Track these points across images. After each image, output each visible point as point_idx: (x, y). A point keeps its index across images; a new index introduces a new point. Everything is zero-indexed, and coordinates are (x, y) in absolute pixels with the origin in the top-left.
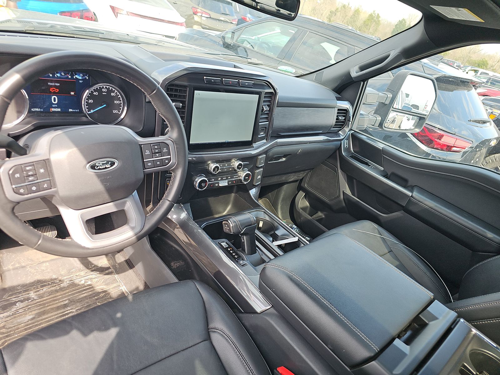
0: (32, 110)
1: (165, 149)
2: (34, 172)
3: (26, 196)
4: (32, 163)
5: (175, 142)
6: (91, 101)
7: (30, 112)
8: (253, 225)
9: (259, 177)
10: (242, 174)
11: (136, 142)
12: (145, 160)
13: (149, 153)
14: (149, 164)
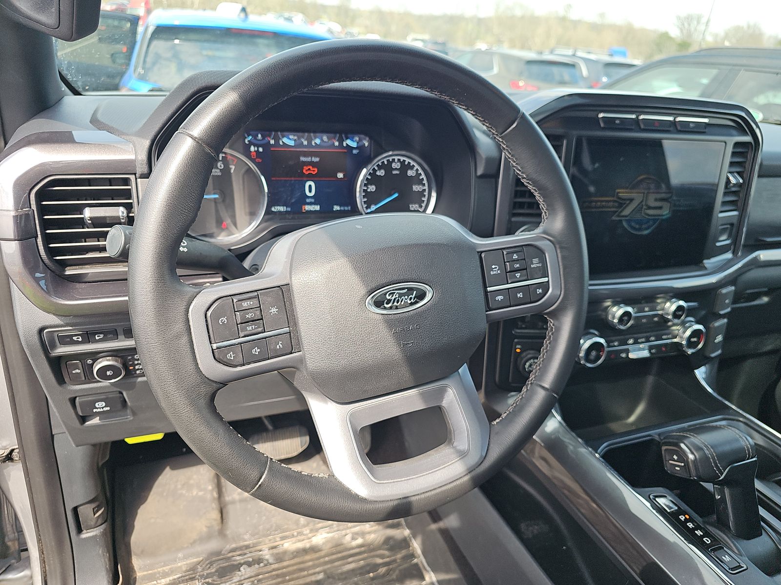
0: (273, 209)
1: (535, 261)
2: (258, 313)
3: (239, 369)
4: (256, 294)
5: (559, 243)
6: (372, 188)
7: (268, 212)
8: (748, 459)
9: (719, 338)
10: (682, 333)
11: (472, 247)
12: (488, 289)
13: (499, 272)
14: (500, 298)
